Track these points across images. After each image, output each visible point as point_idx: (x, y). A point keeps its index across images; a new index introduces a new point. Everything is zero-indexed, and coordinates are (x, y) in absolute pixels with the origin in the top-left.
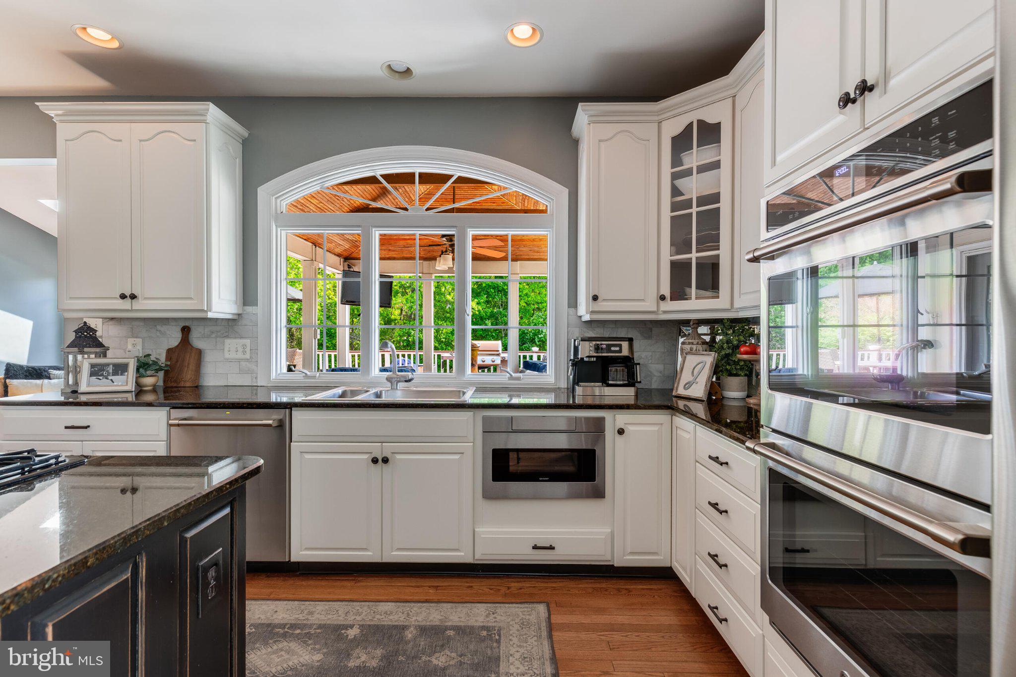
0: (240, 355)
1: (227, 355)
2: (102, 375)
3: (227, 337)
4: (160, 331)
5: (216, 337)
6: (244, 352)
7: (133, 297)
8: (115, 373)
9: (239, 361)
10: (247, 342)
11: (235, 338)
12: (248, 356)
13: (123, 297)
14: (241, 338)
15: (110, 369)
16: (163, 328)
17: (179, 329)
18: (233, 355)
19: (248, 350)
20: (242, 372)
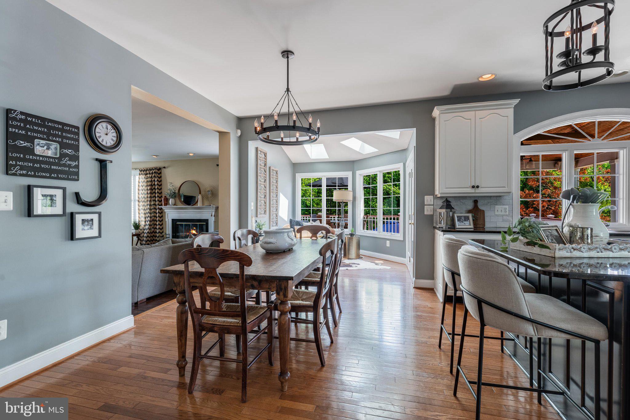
0: (503, 213)
1: (497, 213)
2: (461, 221)
3: (496, 205)
4: (462, 202)
5: (491, 205)
6: (506, 212)
7: (478, 187)
8: (465, 221)
9: (503, 216)
10: (507, 207)
11: (501, 205)
12: (507, 213)
13: (473, 187)
14: (503, 205)
15: (463, 218)
16: (464, 201)
17: (471, 201)
18: (500, 213)
19: (507, 210)
20: (503, 221)
